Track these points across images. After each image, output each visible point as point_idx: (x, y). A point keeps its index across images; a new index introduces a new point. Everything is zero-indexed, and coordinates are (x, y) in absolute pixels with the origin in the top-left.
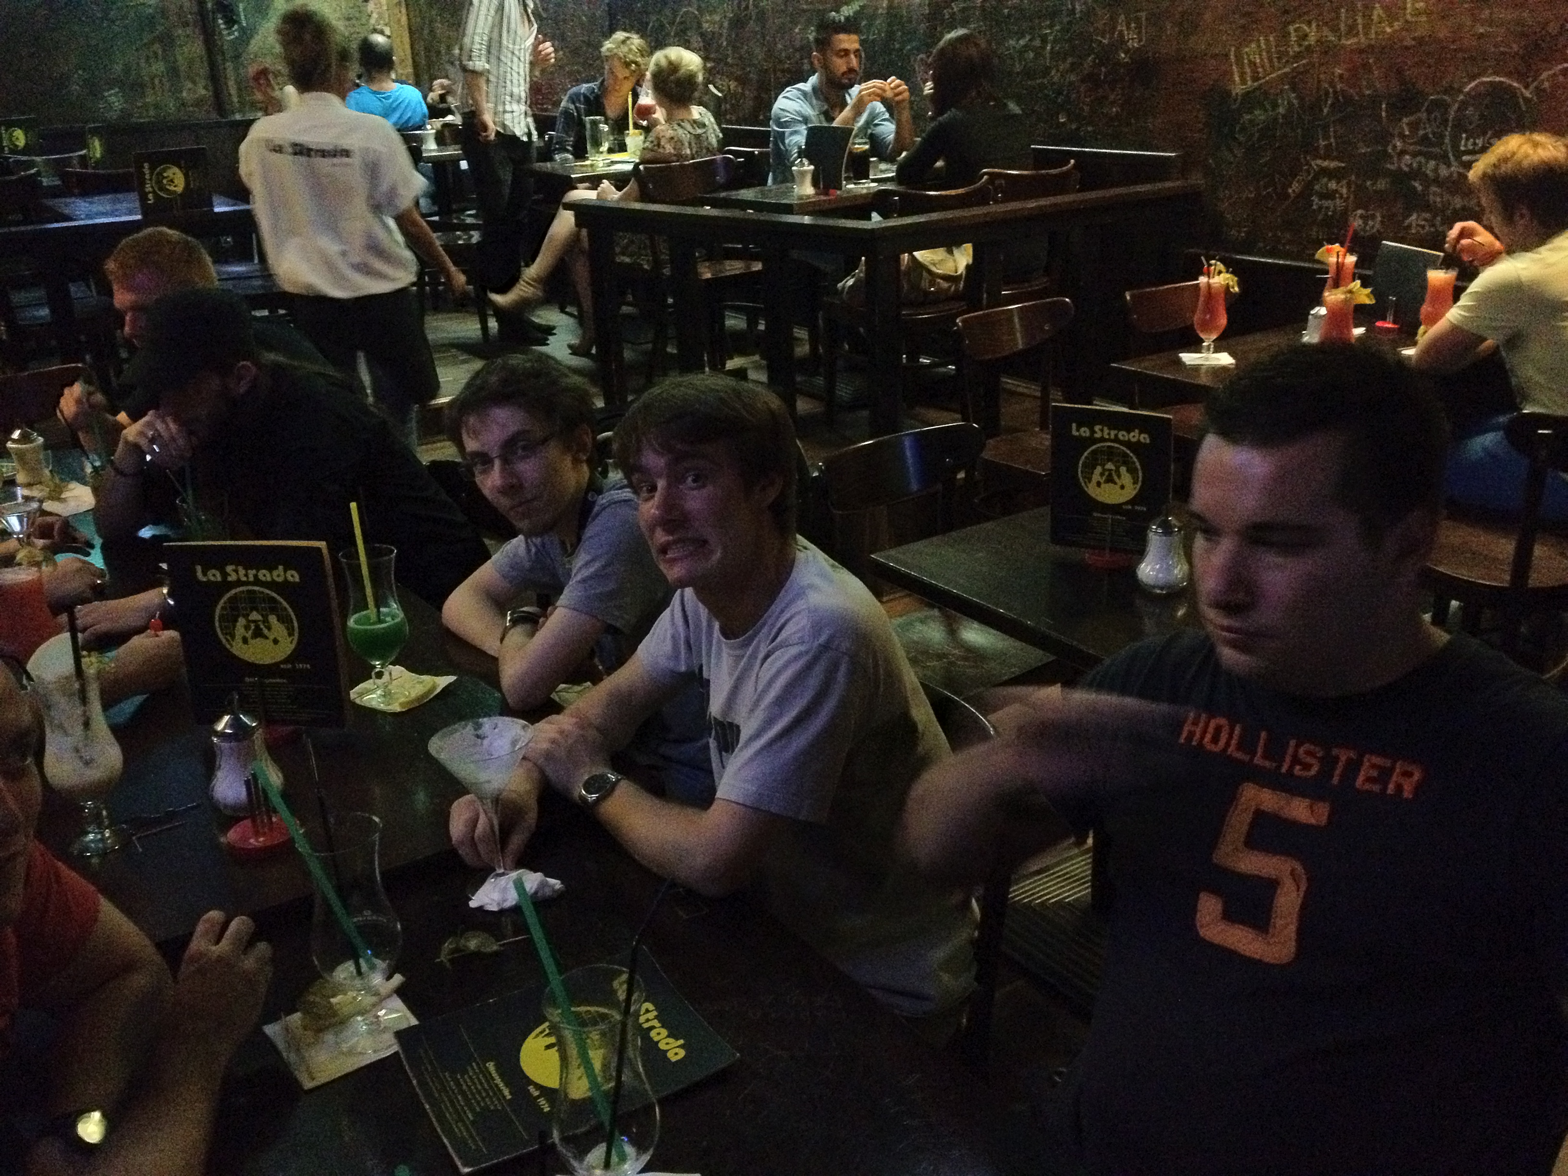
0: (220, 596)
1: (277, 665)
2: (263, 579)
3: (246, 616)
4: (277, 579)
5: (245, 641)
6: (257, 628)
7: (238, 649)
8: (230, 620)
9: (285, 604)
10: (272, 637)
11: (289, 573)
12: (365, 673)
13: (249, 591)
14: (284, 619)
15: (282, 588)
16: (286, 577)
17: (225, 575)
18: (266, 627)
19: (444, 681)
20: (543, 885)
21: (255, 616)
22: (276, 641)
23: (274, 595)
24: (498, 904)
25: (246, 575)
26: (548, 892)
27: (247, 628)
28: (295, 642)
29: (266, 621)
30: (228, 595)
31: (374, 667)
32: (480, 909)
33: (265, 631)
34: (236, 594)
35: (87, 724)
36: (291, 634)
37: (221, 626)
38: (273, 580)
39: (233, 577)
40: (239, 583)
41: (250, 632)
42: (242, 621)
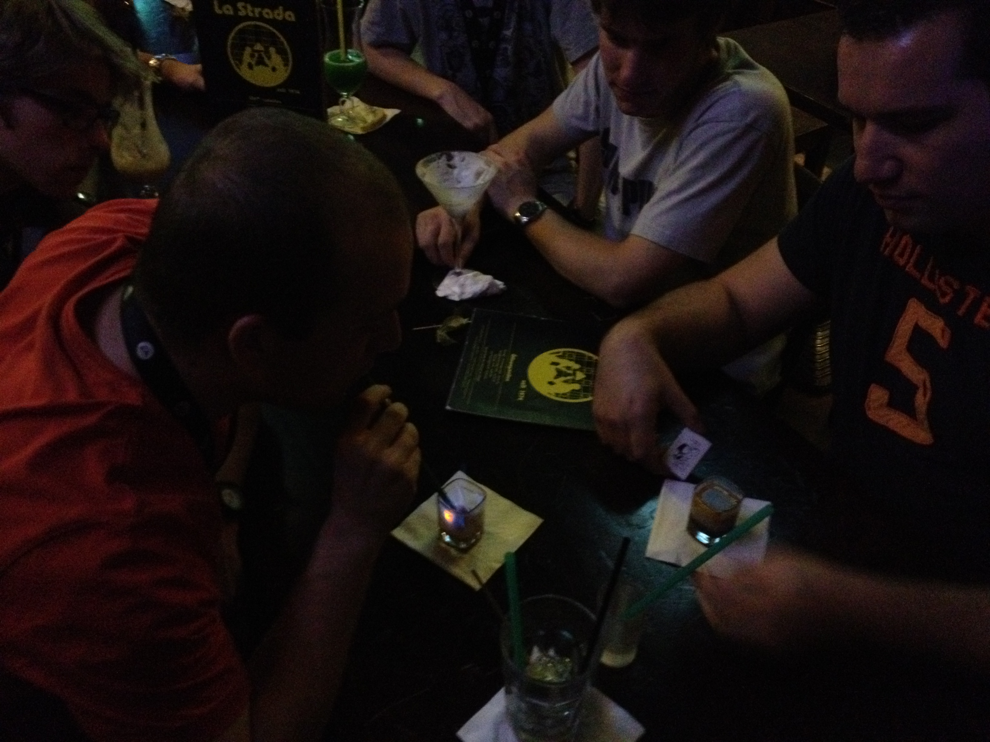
0: (231, 30)
1: (274, 89)
2: (266, 16)
3: (252, 46)
4: (277, 17)
5: (250, 66)
6: (260, 57)
7: (245, 73)
8: (239, 47)
9: (282, 39)
10: (271, 66)
11: (288, 13)
12: (336, 100)
13: (256, 26)
14: (281, 52)
15: (281, 25)
16: (284, 17)
17: (236, 10)
18: (267, 56)
19: (390, 113)
20: (491, 285)
21: (259, 47)
22: (274, 69)
23: (275, 31)
24: (459, 296)
25: (253, 12)
26: (494, 291)
27: (252, 56)
28: (289, 71)
29: (267, 52)
30: (237, 29)
31: (342, 96)
32: (445, 298)
33: (266, 60)
34: (244, 27)
35: (144, 125)
36: (286, 65)
37: (232, 53)
38: (274, 18)
39: (242, 13)
40: (247, 18)
41: (255, 59)
42: (248, 50)
